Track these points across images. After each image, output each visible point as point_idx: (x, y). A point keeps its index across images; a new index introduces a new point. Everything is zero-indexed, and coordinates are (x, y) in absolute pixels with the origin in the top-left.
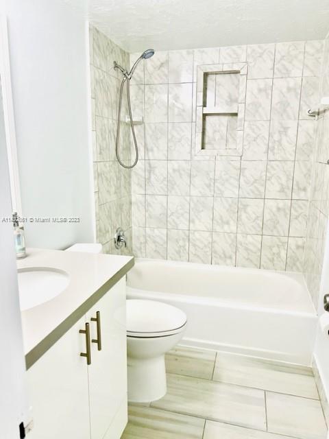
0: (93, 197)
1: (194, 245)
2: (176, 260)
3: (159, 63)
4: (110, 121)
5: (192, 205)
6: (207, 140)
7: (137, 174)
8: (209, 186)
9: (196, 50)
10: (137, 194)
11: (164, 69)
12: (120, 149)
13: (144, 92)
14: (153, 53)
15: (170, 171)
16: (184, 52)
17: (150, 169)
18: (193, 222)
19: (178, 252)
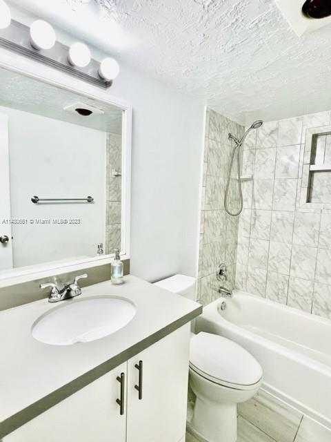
0: (199, 238)
1: (294, 291)
2: (274, 300)
3: (269, 131)
4: (221, 179)
5: (294, 253)
6: (313, 194)
7: (243, 220)
8: (313, 237)
9: (305, 116)
10: (242, 236)
11: (274, 135)
12: (229, 200)
13: (254, 155)
14: (262, 123)
15: (274, 220)
16: (294, 119)
17: (256, 217)
18: (294, 268)
19: (277, 295)
